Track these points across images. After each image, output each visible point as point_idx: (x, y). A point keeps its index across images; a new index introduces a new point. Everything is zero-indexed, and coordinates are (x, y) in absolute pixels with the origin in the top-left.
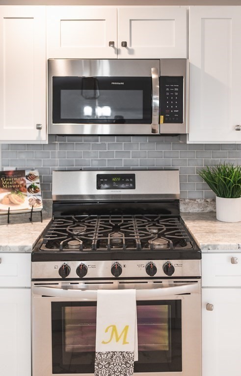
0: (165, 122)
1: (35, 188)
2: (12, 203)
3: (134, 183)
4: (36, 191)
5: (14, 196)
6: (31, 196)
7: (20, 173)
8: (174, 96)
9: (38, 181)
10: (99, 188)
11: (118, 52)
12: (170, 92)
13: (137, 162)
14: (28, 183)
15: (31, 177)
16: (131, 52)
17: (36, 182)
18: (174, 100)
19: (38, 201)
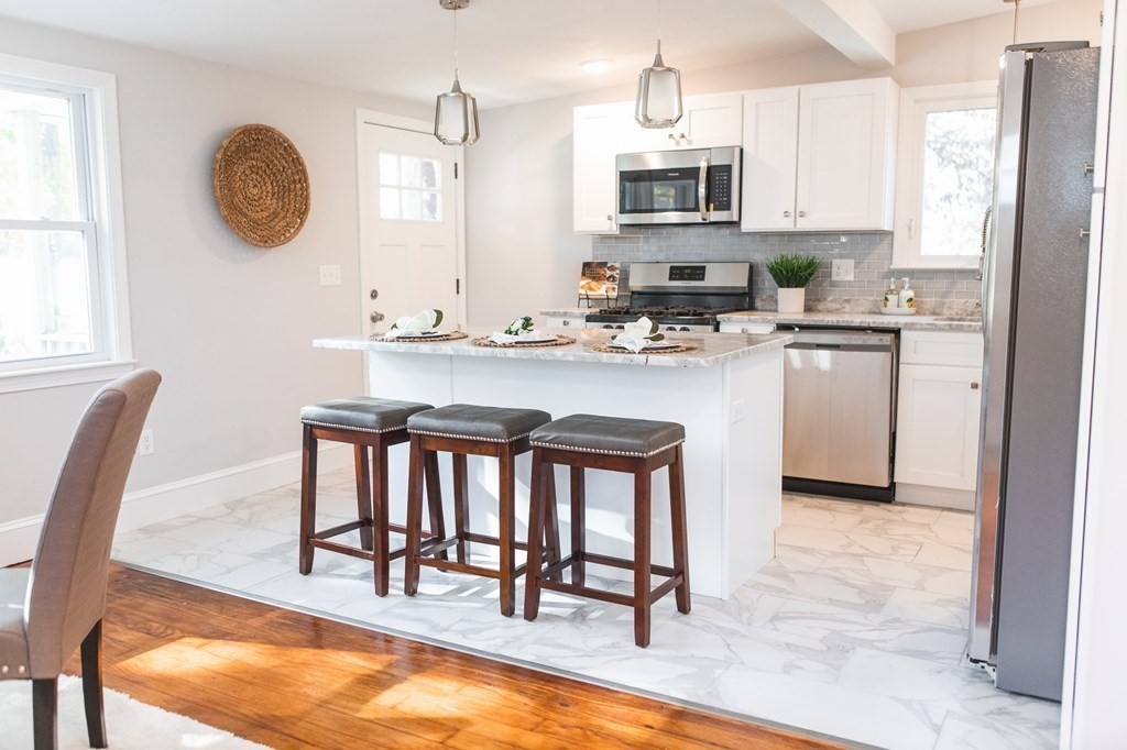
0: (714, 210)
1: (614, 278)
2: (591, 289)
3: (703, 275)
4: (614, 281)
5: (594, 284)
6: (609, 284)
7: (603, 265)
8: (723, 184)
9: (618, 272)
10: (671, 279)
11: (678, 143)
12: (719, 180)
13: (709, 254)
14: (609, 273)
15: (612, 268)
16: (690, 142)
17: (616, 273)
18: (723, 188)
19: (614, 289)
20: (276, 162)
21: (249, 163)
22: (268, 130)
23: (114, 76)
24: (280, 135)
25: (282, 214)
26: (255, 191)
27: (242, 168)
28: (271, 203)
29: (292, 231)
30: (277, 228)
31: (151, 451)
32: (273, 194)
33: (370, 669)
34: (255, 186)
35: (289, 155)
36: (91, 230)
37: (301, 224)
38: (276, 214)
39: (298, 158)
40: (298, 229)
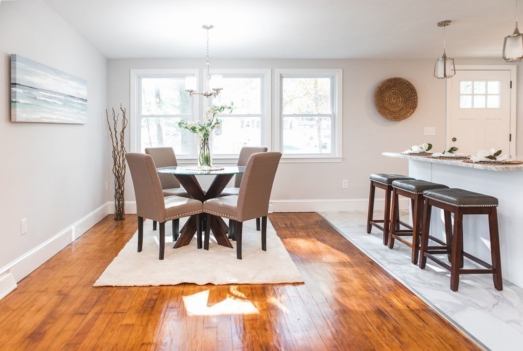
20: (403, 90)
21: (392, 91)
22: (399, 79)
23: (342, 70)
24: (405, 80)
25: (405, 109)
26: (394, 101)
27: (388, 93)
28: (401, 105)
29: (408, 115)
30: (402, 114)
31: (347, 187)
32: (402, 101)
33: (346, 259)
34: (394, 99)
35: (409, 87)
36: (333, 117)
37: (413, 112)
38: (402, 109)
39: (413, 88)
40: (411, 114)
